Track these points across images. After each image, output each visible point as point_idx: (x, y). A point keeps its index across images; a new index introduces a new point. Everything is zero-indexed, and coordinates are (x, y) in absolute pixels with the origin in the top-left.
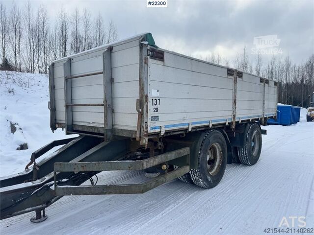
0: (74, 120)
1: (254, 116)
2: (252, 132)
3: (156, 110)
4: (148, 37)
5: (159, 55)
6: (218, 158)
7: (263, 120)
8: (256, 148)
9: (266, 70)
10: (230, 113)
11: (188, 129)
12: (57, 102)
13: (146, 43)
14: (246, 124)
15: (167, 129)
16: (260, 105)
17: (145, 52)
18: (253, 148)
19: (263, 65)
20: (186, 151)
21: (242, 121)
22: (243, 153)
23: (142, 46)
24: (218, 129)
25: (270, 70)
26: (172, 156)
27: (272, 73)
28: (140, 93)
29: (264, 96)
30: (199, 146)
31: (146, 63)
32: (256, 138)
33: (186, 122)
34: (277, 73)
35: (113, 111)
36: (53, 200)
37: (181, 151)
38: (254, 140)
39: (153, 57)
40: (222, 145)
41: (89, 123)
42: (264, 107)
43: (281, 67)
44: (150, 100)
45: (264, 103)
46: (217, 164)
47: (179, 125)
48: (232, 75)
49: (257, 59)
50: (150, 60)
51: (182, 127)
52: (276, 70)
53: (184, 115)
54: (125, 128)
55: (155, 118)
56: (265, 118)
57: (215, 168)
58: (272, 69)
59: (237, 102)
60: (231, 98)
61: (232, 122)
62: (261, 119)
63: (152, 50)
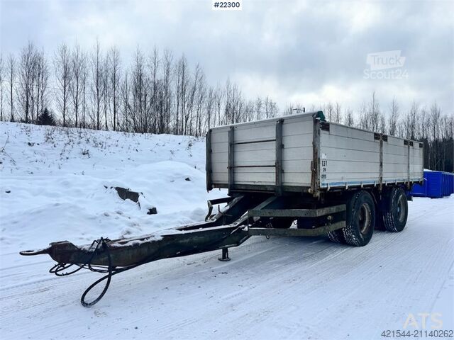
0: (236, 180)
1: (399, 180)
2: (397, 197)
3: (325, 170)
4: (320, 114)
5: (326, 127)
6: (367, 218)
7: (409, 184)
8: (402, 215)
9: (405, 123)
10: (377, 176)
11: (345, 187)
12: (213, 164)
13: (319, 118)
14: (391, 188)
15: (332, 186)
16: (404, 168)
17: (318, 126)
18: (399, 213)
19: (400, 115)
20: (343, 207)
21: (388, 184)
22: (389, 218)
23: (316, 122)
24: (368, 190)
25: (410, 123)
26: (334, 209)
27: (413, 127)
28: (314, 156)
29: (409, 158)
30: (352, 205)
31: (319, 133)
32: (401, 203)
33: (344, 181)
34: (421, 127)
35: (283, 172)
36: (241, 241)
37: (340, 206)
38: (399, 206)
39: (323, 129)
40: (370, 206)
41: (254, 182)
42: (409, 171)
43: (425, 118)
44: (321, 162)
45: (409, 167)
46: (366, 224)
47: (339, 183)
48: (379, 139)
49: (392, 108)
50: (321, 131)
51: (341, 185)
52: (419, 122)
53: (342, 175)
54: (296, 185)
55: (324, 176)
56: (411, 182)
57: (365, 228)
58: (414, 121)
59: (383, 164)
60: (378, 161)
61: (379, 185)
62: (407, 183)
63: (322, 124)
